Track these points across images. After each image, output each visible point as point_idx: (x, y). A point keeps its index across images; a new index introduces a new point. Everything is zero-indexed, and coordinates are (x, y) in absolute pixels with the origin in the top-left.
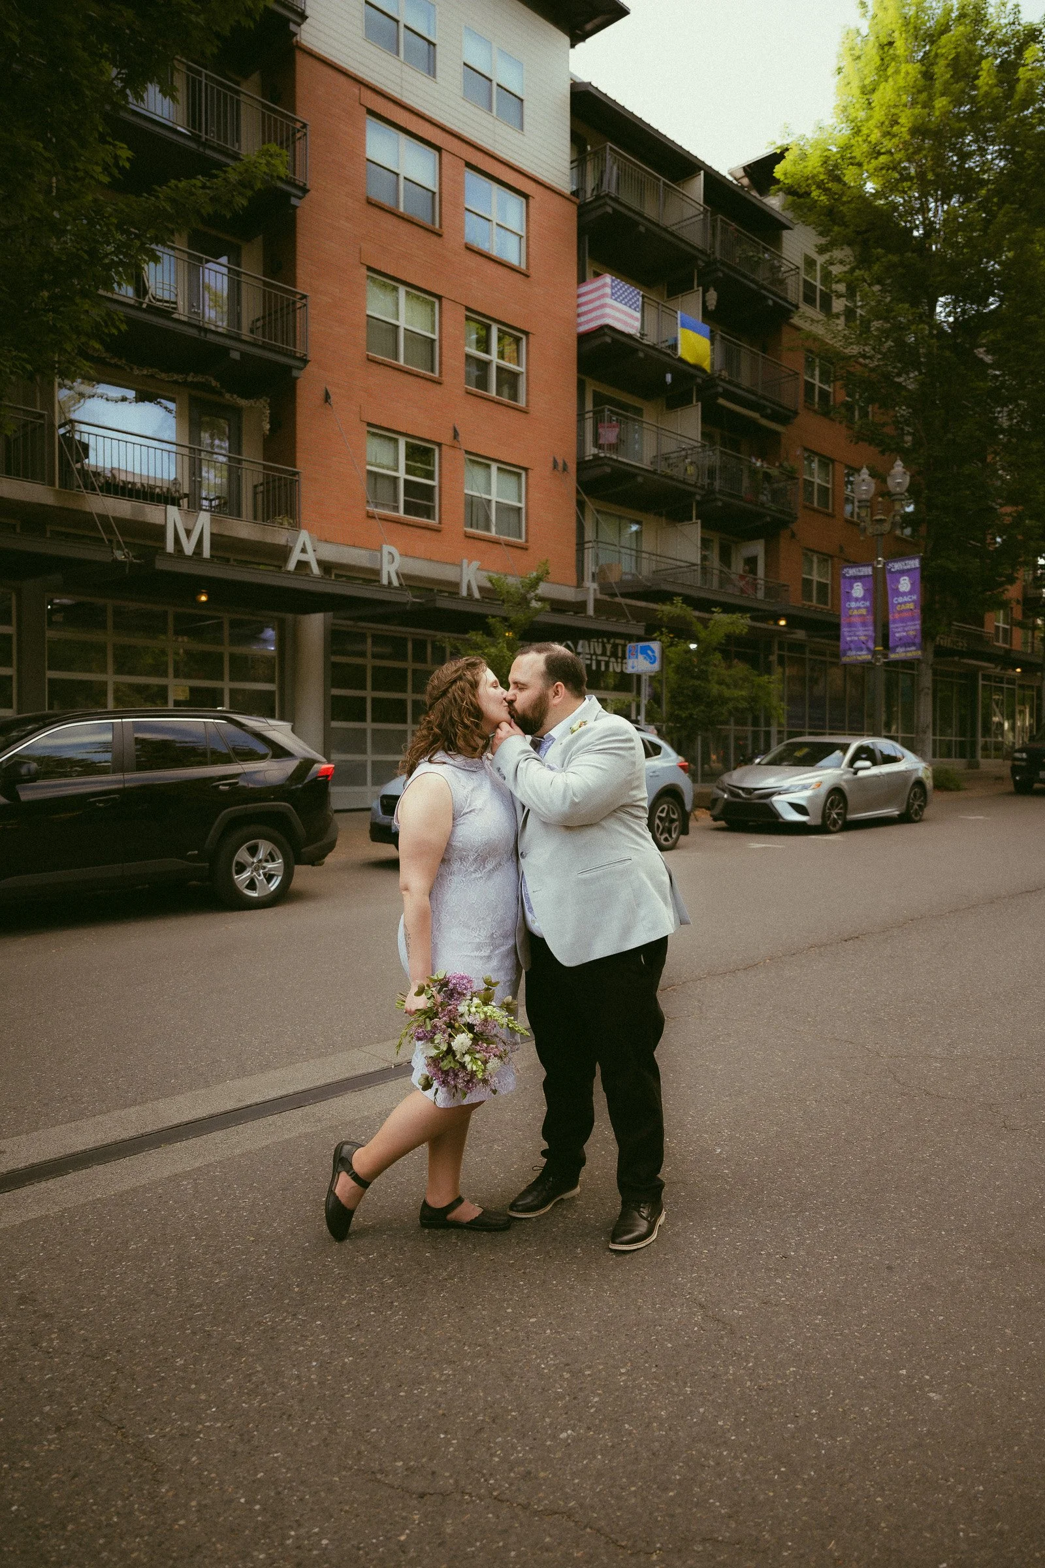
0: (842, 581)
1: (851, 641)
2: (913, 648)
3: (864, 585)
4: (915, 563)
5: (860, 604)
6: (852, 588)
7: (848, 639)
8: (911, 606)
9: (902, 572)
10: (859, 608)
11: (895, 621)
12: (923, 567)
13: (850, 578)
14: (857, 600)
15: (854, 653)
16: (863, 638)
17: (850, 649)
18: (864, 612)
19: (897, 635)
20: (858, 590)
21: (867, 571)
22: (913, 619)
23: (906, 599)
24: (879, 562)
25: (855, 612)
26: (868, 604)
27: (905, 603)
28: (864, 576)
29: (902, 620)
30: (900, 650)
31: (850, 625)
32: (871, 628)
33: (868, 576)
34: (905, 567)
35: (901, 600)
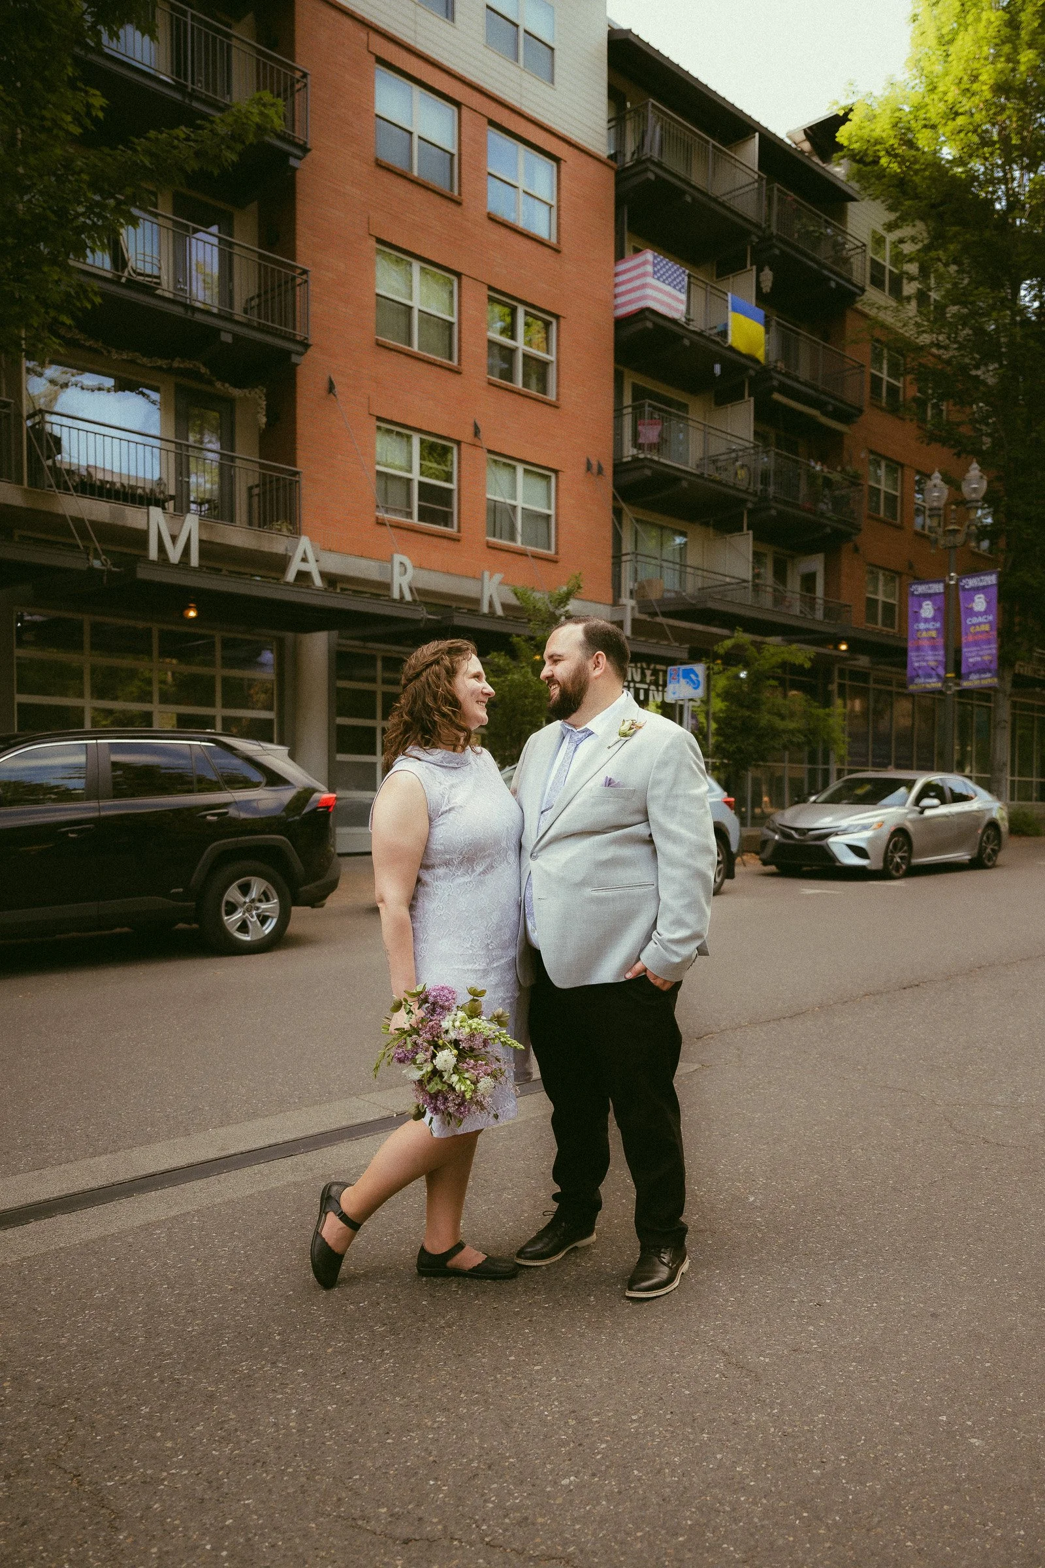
0: (910, 599)
1: (919, 667)
2: (988, 675)
3: (934, 604)
4: (991, 579)
5: (930, 626)
6: (920, 607)
7: (916, 664)
8: (986, 628)
9: (977, 590)
10: (927, 630)
11: (968, 645)
12: (1000, 585)
13: (919, 596)
14: (926, 620)
15: (922, 680)
16: (932, 664)
17: (918, 676)
18: (934, 634)
19: (971, 660)
20: (927, 610)
21: (938, 588)
22: (989, 642)
23: (981, 619)
24: (951, 578)
25: (924, 634)
26: (938, 625)
27: (979, 624)
28: (936, 594)
29: (976, 644)
30: (973, 677)
31: (918, 649)
32: (941, 652)
33: (939, 594)
34: (981, 584)
35: (975, 620)
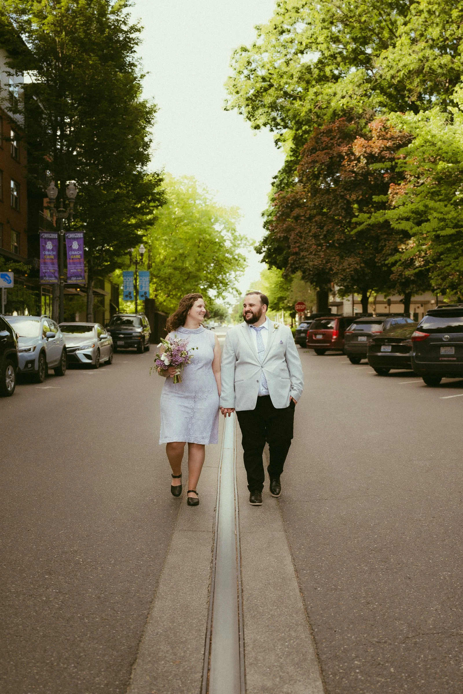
0: (41, 240)
1: (46, 272)
2: (80, 278)
3: (52, 243)
4: (81, 235)
5: (51, 253)
6: (46, 244)
7: (44, 271)
8: (79, 257)
9: (74, 239)
10: (49, 255)
11: (70, 264)
12: (84, 237)
13: (45, 238)
14: (49, 250)
15: (47, 278)
16: (52, 271)
17: (45, 276)
18: (53, 257)
19: (72, 271)
20: (49, 246)
21: (55, 236)
22: (80, 263)
23: (76, 253)
24: (61, 233)
25: (48, 257)
26: (55, 253)
27: (76, 255)
28: (53, 239)
29: (74, 263)
30: (73, 278)
31: (45, 263)
32: (57, 266)
33: (55, 239)
34: (76, 237)
35: (73, 253)
